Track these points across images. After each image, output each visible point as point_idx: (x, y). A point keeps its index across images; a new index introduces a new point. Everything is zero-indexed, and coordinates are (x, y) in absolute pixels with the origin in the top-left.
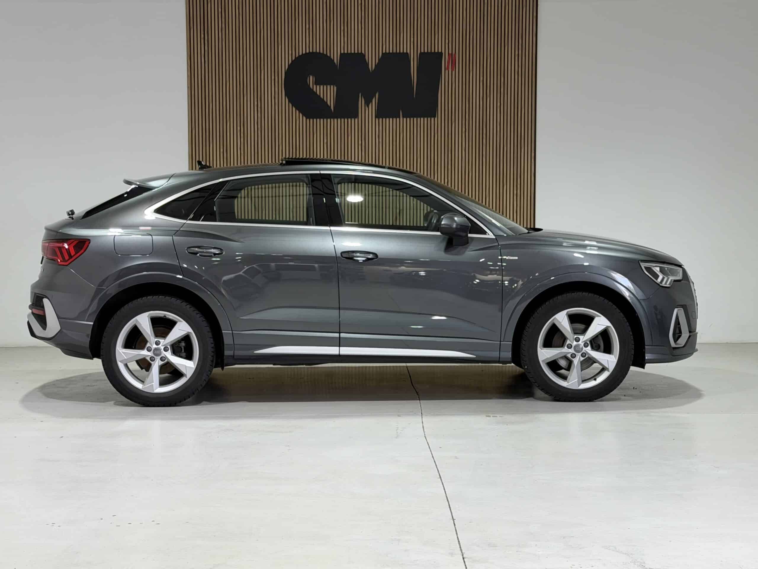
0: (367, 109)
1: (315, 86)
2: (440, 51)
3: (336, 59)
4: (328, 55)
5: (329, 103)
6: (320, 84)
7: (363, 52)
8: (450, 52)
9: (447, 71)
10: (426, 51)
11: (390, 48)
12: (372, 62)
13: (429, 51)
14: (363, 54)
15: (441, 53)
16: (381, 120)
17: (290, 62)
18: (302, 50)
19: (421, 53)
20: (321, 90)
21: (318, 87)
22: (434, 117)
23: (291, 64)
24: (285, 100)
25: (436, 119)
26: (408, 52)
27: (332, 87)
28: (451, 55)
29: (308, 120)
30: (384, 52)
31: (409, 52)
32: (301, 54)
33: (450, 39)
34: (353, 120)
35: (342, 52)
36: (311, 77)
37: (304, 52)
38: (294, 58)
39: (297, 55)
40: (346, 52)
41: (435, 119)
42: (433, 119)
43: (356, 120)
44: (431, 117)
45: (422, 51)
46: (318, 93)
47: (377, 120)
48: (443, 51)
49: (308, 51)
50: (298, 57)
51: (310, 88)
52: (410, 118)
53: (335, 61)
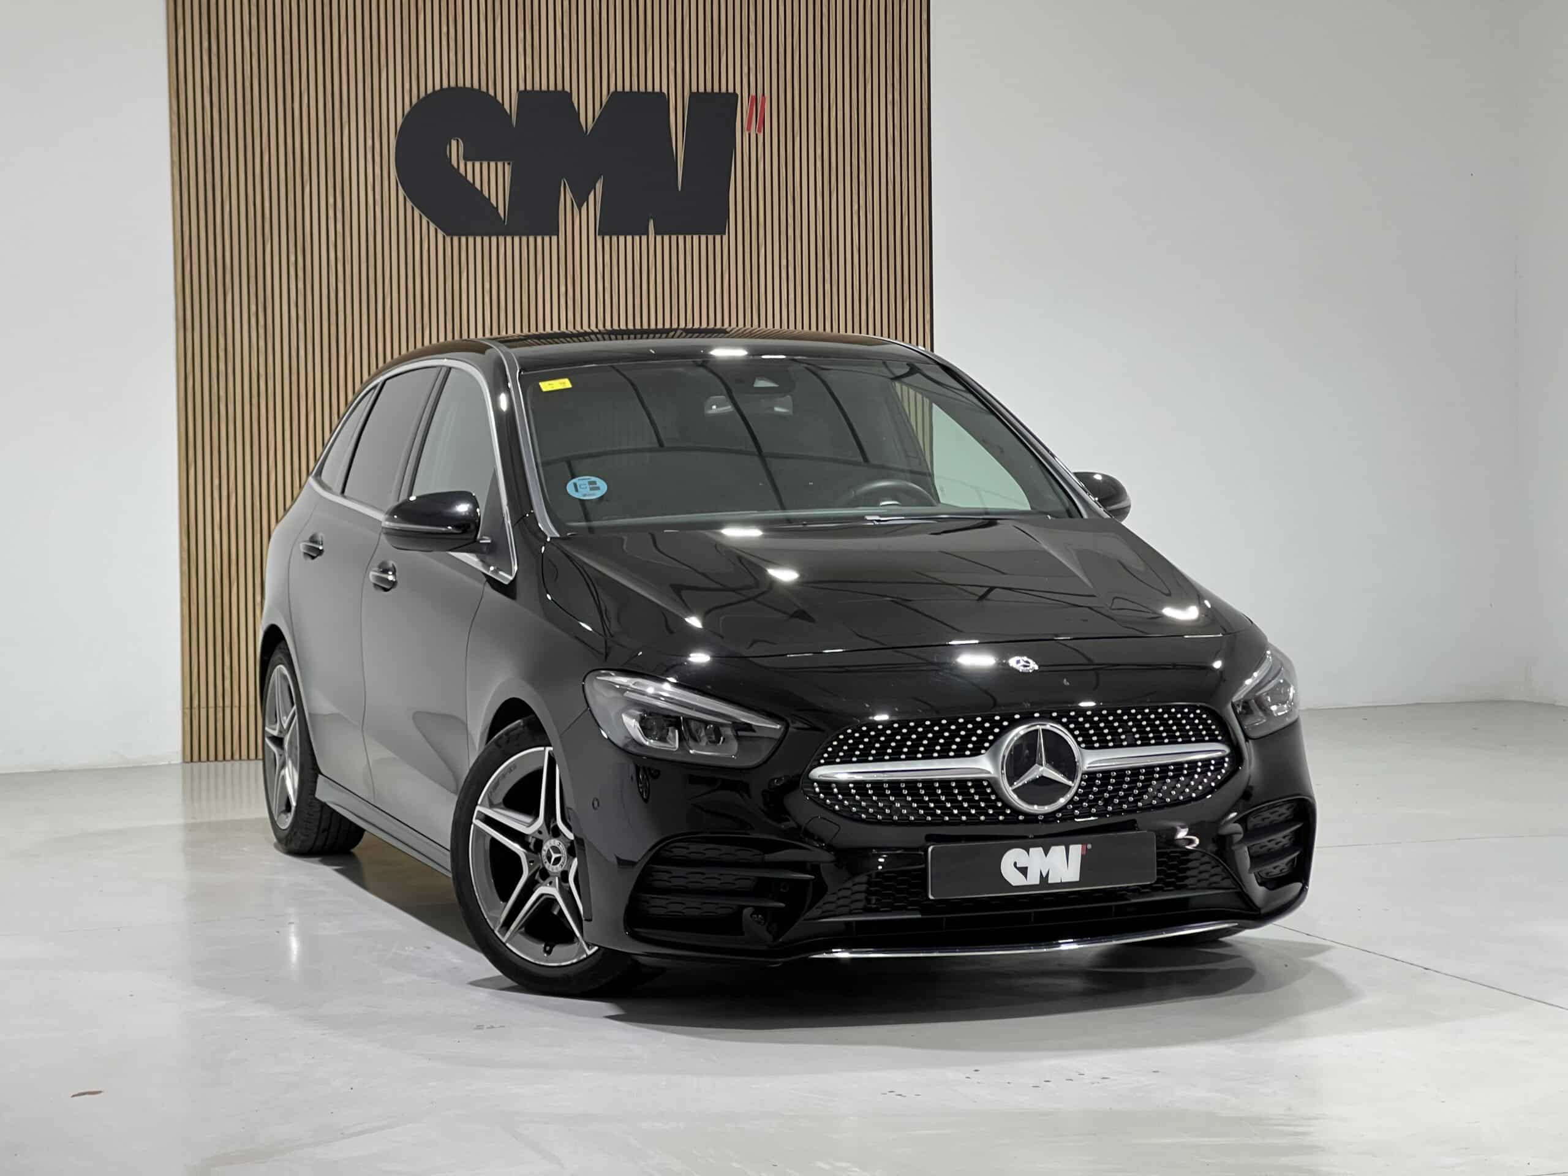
0: (578, 214)
1: (462, 164)
2: (731, 90)
3: (510, 103)
4: (491, 92)
5: (493, 201)
6: (473, 160)
7: (567, 89)
8: (753, 93)
9: (746, 134)
10: (702, 90)
11: (625, 83)
12: (588, 113)
13: (709, 90)
14: (566, 93)
15: (735, 94)
16: (607, 238)
17: (407, 109)
18: (433, 83)
19: (692, 93)
20: (475, 172)
21: (469, 164)
22: (725, 234)
23: (409, 113)
24: (396, 194)
25: (725, 237)
26: (663, 91)
27: (500, 164)
28: (753, 101)
29: (448, 239)
30: (612, 89)
31: (665, 90)
32: (430, 90)
33: (752, 65)
34: (547, 239)
35: (522, 88)
36: (454, 143)
37: (438, 88)
38: (415, 100)
39: (422, 94)
40: (529, 88)
42: (718, 238)
43: (554, 238)
44: (714, 233)
45: (694, 89)
46: (470, 178)
47: (599, 239)
48: (738, 91)
49: (445, 85)
50: (424, 98)
51: (452, 166)
52: (670, 234)
53: (507, 106)
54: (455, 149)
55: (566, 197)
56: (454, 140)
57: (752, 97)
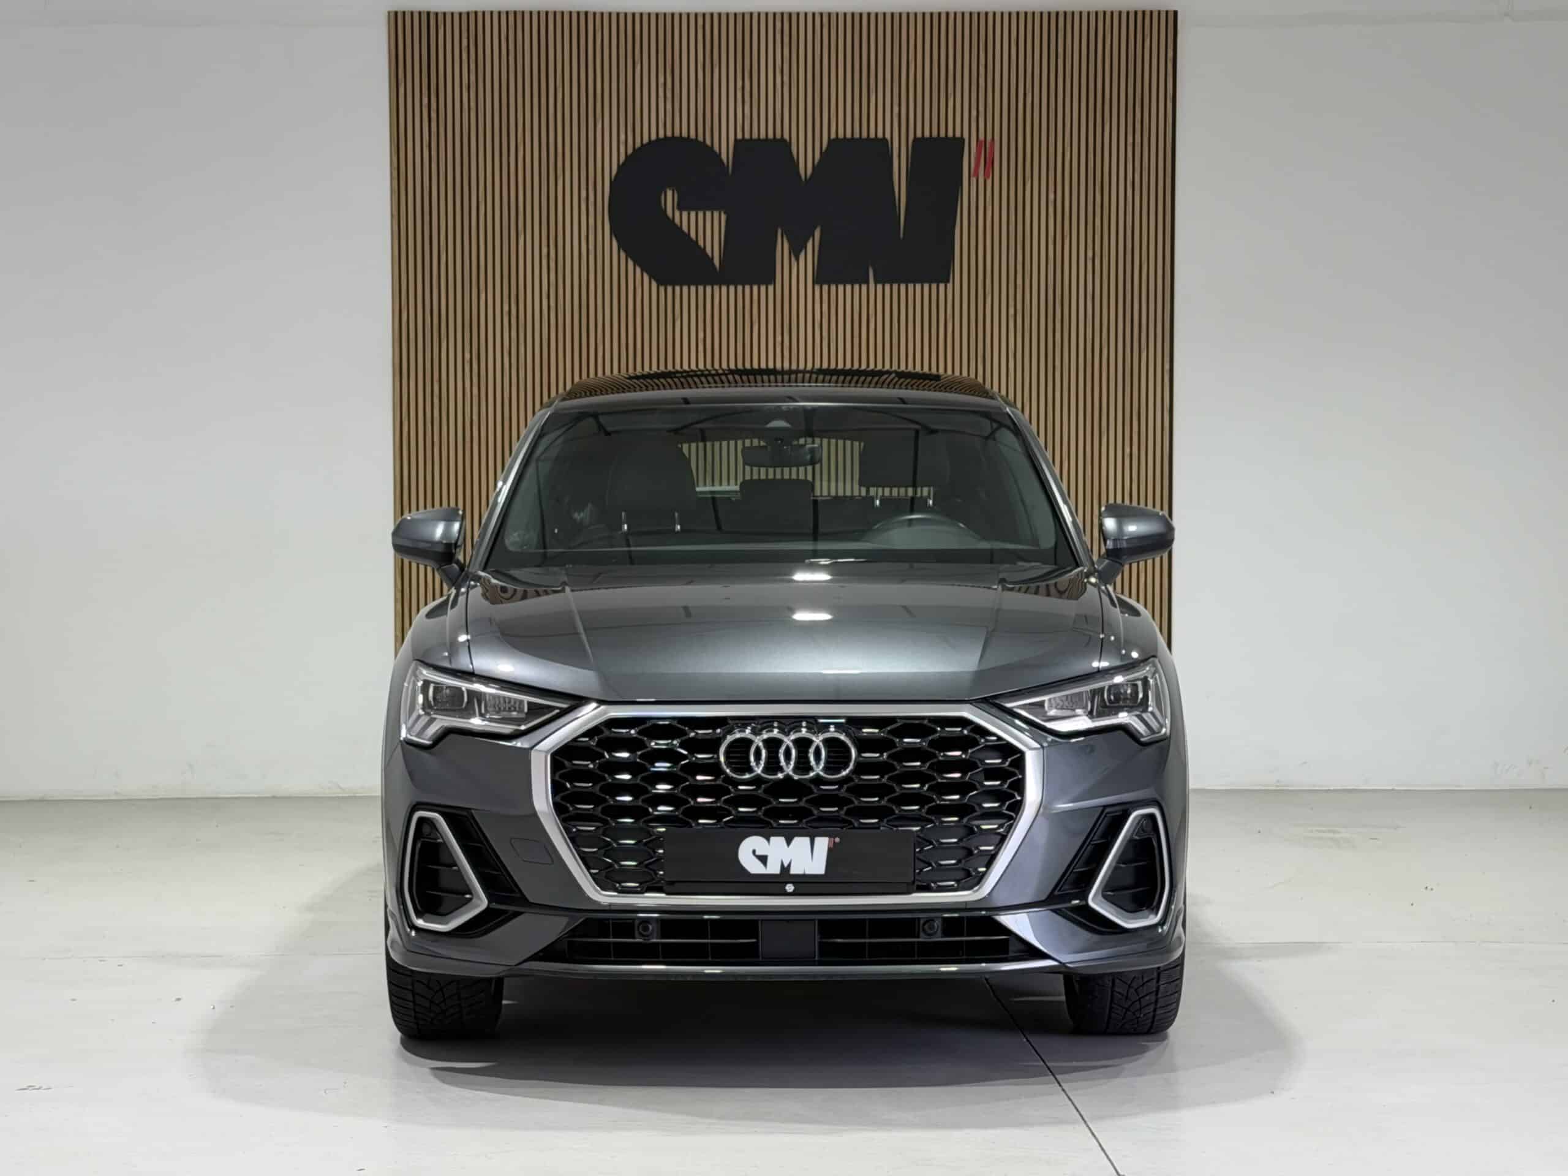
0: (796, 264)
1: (677, 213)
2: (958, 134)
3: (726, 153)
4: (708, 142)
5: (708, 250)
6: (689, 209)
7: (786, 136)
8: (982, 137)
9: (974, 180)
10: (927, 134)
11: (844, 129)
12: (806, 160)
13: (935, 135)
14: (785, 141)
15: (962, 139)
16: (825, 287)
17: (622, 158)
18: (649, 132)
19: (915, 139)
20: (690, 222)
21: (685, 214)
22: (948, 281)
23: (624, 164)
24: (609, 245)
25: (950, 286)
26: (887, 138)
27: (716, 214)
28: (982, 144)
29: (662, 289)
30: (833, 136)
31: (888, 136)
32: (646, 140)
33: (981, 109)
34: (763, 288)
35: (739, 136)
36: (669, 193)
37: (654, 137)
38: (630, 151)
39: (638, 145)
40: (747, 136)
41: (948, 285)
42: (942, 286)
43: (771, 288)
44: (938, 282)
45: (919, 135)
46: (685, 228)
47: (817, 288)
48: (966, 136)
49: (661, 135)
50: (639, 149)
51: (668, 218)
52: (891, 283)
53: (724, 157)
54: (670, 198)
55: (783, 247)
56: (670, 189)
57: (982, 142)
